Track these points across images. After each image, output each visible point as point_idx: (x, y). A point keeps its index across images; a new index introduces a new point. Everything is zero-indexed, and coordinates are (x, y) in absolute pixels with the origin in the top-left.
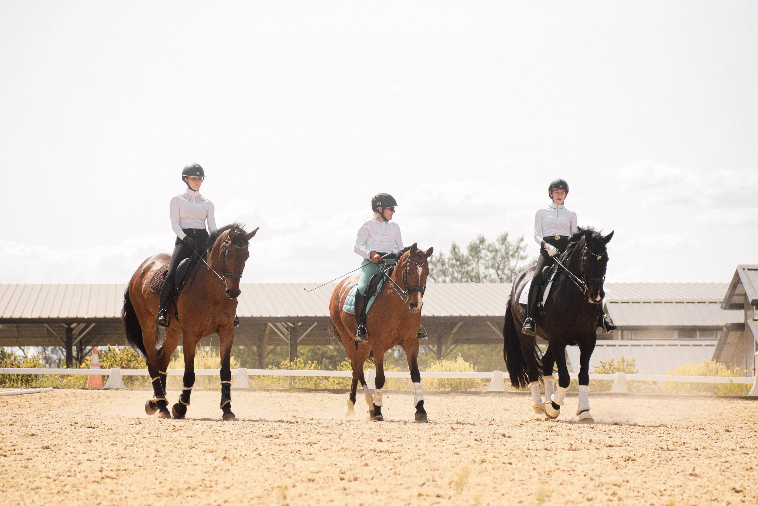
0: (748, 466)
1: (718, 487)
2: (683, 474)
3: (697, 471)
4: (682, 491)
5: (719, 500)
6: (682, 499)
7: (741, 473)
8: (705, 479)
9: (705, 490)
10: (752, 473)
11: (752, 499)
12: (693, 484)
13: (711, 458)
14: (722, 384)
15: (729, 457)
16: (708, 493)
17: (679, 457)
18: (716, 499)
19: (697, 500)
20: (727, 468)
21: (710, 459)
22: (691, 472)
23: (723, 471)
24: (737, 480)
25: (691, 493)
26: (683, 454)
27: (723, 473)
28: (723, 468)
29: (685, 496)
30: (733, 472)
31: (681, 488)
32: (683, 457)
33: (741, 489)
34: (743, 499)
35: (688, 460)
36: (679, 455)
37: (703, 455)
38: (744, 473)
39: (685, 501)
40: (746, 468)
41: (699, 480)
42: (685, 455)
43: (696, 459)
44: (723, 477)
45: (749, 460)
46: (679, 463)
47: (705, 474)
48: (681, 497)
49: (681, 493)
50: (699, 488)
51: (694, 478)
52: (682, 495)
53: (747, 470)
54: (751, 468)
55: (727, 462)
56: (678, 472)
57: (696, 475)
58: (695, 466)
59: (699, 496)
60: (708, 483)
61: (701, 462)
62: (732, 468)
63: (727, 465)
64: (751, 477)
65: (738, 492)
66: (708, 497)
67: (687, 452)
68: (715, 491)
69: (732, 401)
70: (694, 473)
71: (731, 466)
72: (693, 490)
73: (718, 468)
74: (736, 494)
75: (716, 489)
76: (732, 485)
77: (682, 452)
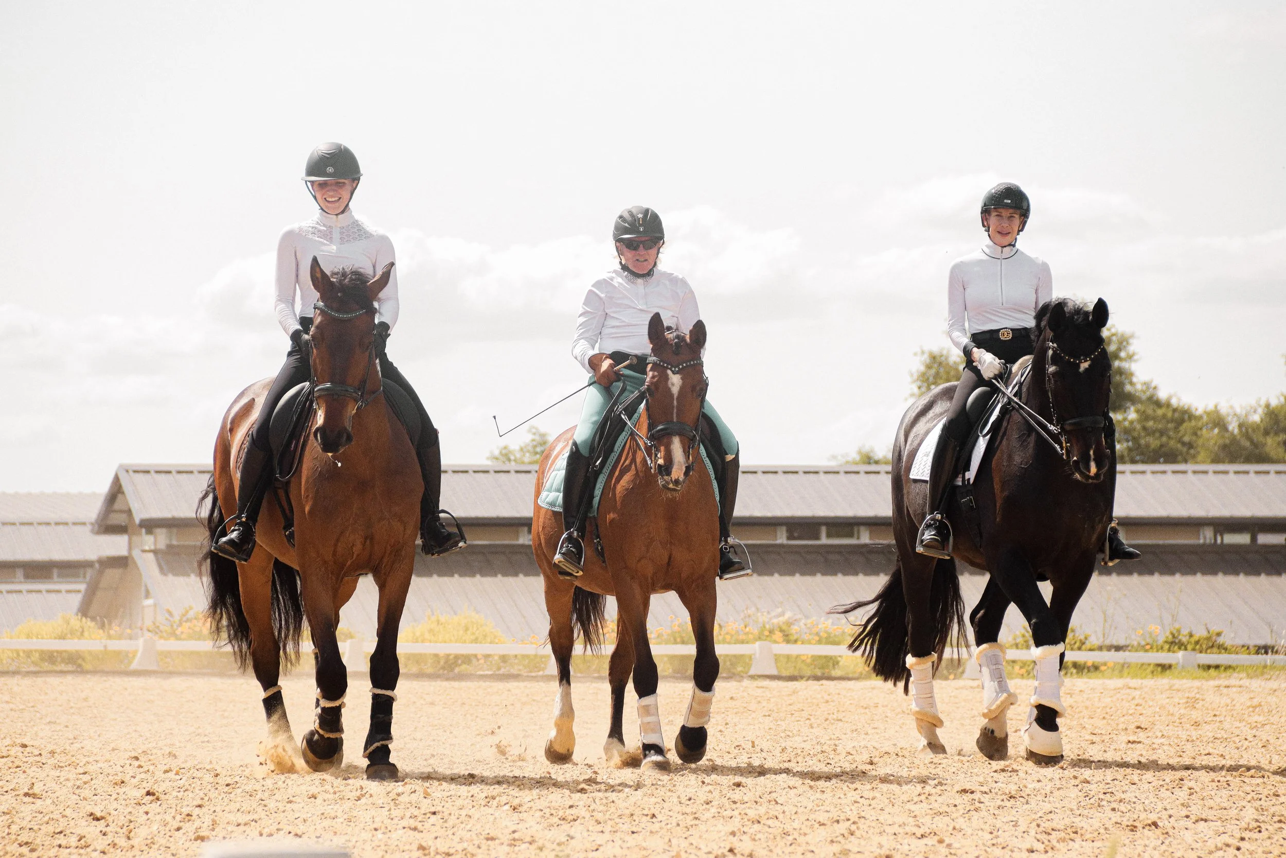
0: (118, 778)
1: (68, 812)
2: (14, 793)
3: (36, 790)
4: (10, 821)
5: (68, 832)
6: (9, 834)
7: (106, 789)
8: (49, 801)
9: (46, 819)
10: (124, 789)
11: (119, 830)
12: (27, 810)
13: (62, 767)
14: (90, 652)
15: (90, 765)
16: (51, 823)
17: (10, 768)
18: (61, 832)
19: (32, 834)
20: (85, 783)
21: (59, 769)
22: (26, 790)
23: (78, 787)
24: (99, 801)
25: (24, 824)
26: (17, 763)
27: (77, 792)
28: (78, 783)
29: (14, 828)
30: (93, 789)
31: (8, 816)
32: (17, 767)
33: (103, 814)
34: (104, 830)
35: (24, 772)
36: (10, 765)
37: (49, 763)
38: (110, 790)
39: (13, 837)
40: (114, 781)
41: (39, 802)
42: (21, 764)
43: (36, 769)
44: (77, 797)
45: (121, 769)
46: (8, 778)
47: (49, 793)
48: (7, 830)
49: (7, 824)
50: (37, 815)
51: (30, 799)
52: (9, 827)
53: (116, 784)
54: (123, 782)
55: (85, 773)
56: (7, 792)
57: (34, 796)
58: (34, 780)
59: (35, 828)
60: (52, 808)
61: (45, 775)
62: (93, 782)
63: (86, 778)
64: (122, 797)
65: (98, 819)
66: (50, 829)
67: (25, 760)
68: (61, 820)
69: (105, 678)
70: (31, 792)
71: (92, 779)
72: (28, 818)
73: (70, 784)
74: (95, 823)
75: (63, 816)
76: (90, 809)
77: (16, 760)
